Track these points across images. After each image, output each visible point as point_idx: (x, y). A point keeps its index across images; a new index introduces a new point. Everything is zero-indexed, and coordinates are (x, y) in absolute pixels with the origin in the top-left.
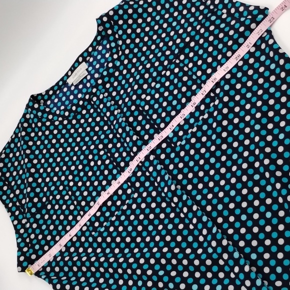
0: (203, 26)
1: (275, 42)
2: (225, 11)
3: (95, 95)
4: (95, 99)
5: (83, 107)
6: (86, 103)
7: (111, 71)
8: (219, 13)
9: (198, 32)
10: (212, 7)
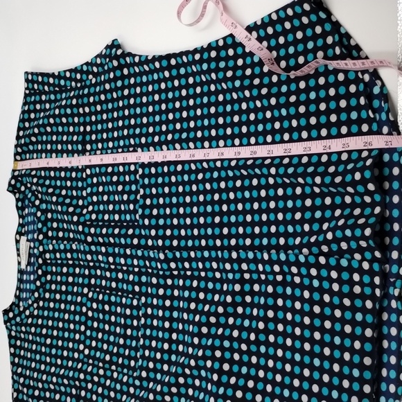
0: (83, 106)
1: (140, 56)
2: (90, 77)
3: (45, 252)
4: (48, 256)
5: (45, 274)
6: (44, 268)
7: (43, 218)
8: (88, 83)
9: (85, 115)
10: (79, 85)
